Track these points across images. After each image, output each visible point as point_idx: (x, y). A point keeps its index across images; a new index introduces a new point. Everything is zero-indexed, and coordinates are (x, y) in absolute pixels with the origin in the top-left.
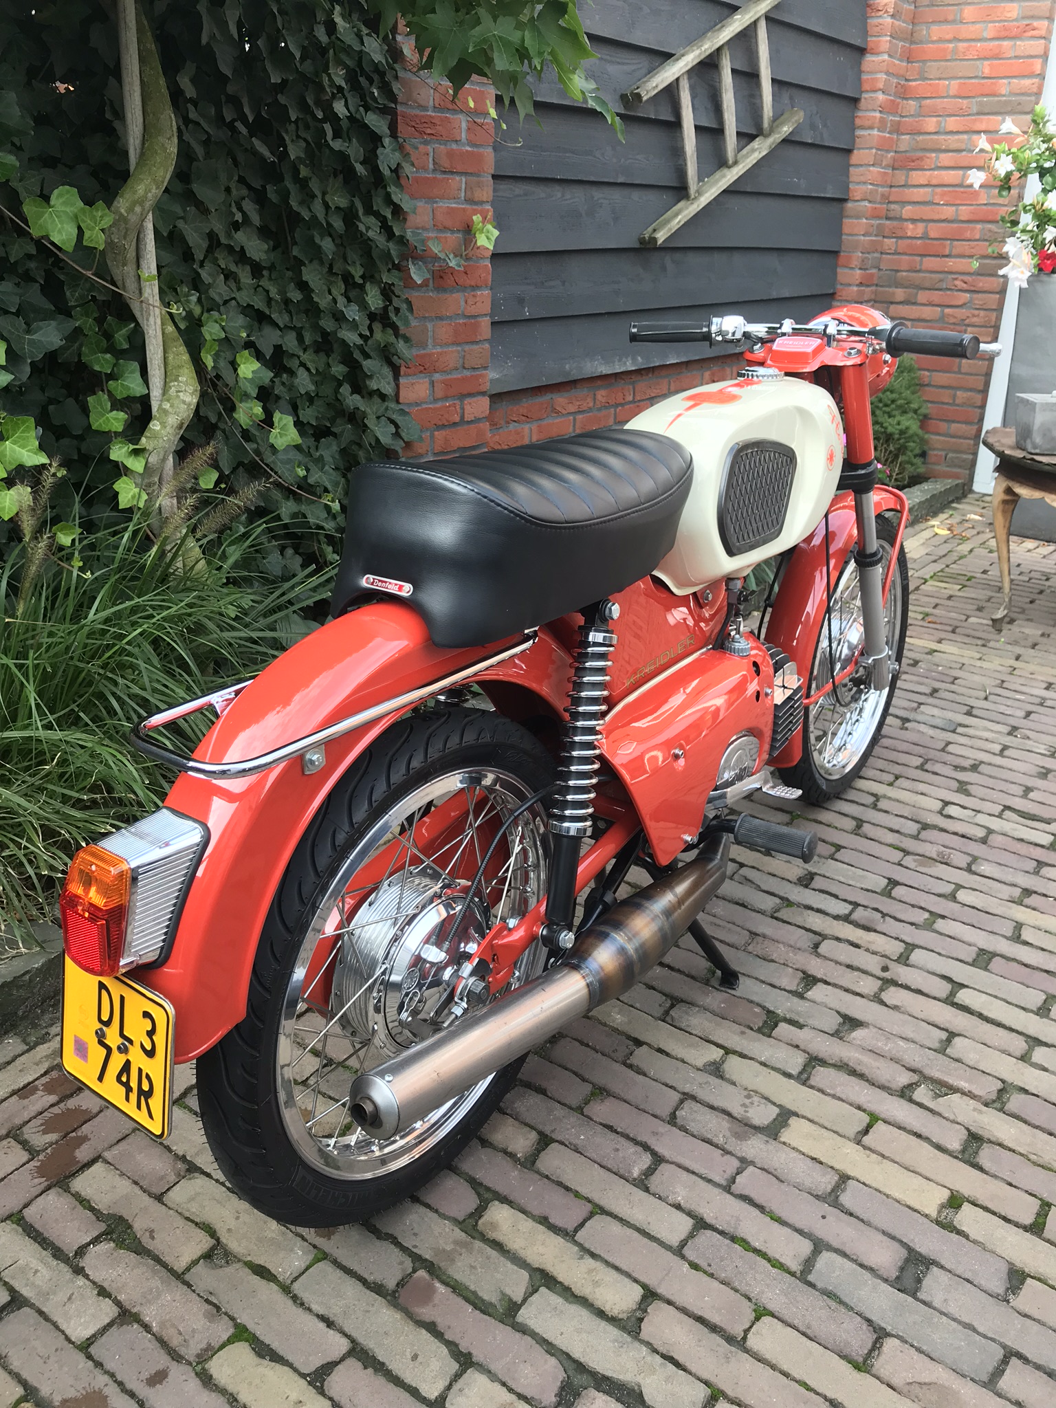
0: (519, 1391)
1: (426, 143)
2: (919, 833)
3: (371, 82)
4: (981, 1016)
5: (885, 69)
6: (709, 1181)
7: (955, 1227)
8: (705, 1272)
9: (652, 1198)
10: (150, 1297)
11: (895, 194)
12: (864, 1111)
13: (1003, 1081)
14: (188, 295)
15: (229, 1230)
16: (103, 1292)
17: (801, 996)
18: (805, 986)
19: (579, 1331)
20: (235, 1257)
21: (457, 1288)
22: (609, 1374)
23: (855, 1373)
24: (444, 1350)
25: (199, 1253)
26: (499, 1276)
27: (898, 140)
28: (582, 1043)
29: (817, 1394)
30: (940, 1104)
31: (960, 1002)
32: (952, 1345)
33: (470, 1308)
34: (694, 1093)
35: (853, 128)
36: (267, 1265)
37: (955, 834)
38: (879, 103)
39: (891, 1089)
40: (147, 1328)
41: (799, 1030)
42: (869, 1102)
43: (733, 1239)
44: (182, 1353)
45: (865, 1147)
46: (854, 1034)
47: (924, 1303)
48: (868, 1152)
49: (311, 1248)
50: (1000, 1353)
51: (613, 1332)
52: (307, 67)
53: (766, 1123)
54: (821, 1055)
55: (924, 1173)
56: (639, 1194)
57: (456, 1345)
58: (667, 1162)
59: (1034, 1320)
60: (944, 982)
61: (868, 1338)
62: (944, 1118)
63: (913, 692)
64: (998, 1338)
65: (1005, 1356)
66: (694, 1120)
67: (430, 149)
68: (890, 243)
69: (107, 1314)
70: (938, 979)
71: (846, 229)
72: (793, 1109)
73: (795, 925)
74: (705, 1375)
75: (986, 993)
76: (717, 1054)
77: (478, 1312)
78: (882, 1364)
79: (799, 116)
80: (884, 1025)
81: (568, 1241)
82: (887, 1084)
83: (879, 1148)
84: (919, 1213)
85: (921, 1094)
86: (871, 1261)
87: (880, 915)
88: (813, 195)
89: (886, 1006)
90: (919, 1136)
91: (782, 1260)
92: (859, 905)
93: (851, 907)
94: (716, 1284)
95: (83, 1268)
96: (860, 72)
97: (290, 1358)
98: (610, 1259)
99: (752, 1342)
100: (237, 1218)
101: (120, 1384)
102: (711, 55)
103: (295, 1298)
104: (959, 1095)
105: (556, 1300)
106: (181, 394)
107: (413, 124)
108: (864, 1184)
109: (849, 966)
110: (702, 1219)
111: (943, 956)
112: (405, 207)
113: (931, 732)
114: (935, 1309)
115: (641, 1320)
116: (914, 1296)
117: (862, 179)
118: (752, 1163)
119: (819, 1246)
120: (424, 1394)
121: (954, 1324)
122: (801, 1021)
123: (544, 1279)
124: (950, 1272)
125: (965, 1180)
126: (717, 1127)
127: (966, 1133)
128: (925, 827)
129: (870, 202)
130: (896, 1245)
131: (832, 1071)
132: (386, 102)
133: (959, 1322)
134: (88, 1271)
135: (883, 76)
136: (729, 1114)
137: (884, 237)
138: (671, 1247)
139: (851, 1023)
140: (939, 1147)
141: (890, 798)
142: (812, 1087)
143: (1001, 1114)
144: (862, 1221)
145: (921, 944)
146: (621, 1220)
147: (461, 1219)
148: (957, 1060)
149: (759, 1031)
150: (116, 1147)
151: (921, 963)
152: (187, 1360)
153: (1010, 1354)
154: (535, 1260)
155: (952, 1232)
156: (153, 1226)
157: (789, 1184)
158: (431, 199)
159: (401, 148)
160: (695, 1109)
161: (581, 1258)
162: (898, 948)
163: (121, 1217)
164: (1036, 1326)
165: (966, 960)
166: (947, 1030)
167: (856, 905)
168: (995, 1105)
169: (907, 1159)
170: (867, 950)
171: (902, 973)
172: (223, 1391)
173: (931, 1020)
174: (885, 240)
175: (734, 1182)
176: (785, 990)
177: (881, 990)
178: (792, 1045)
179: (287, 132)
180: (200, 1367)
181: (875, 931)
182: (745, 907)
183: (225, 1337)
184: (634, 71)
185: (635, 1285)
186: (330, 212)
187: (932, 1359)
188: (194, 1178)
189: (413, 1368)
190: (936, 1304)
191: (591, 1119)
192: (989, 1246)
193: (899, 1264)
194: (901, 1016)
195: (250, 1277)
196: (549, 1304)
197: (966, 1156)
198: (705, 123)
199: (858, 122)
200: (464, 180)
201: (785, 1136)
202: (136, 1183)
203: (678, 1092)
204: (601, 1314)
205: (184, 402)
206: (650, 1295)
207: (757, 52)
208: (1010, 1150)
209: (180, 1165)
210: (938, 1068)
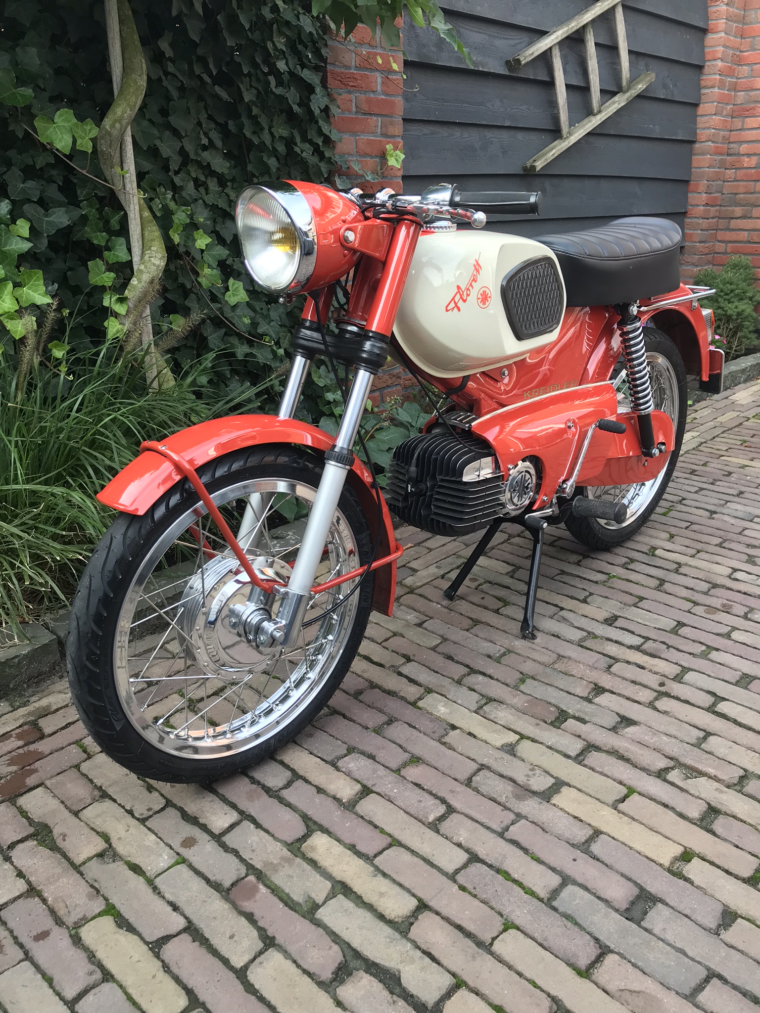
0: (305, 967)
1: (349, 92)
2: (709, 590)
3: (306, 47)
4: (735, 722)
5: (722, 44)
6: (488, 828)
7: (684, 875)
8: (470, 893)
9: (440, 837)
10: (52, 880)
11: (734, 136)
12: (625, 785)
13: (745, 770)
14: (164, 194)
15: (120, 839)
16: (20, 874)
17: (590, 701)
18: (595, 695)
19: (361, 928)
20: (120, 857)
21: (275, 891)
22: (377, 961)
23: (578, 979)
24: (255, 933)
25: (94, 853)
26: (308, 884)
27: (735, 96)
28: (410, 725)
29: (543, 991)
30: (690, 784)
31: (720, 711)
32: (663, 963)
33: (281, 905)
34: (489, 765)
35: (699, 88)
36: (141, 865)
37: (739, 592)
38: (719, 68)
39: (650, 771)
40: (44, 901)
41: (583, 725)
42: (629, 779)
43: (498, 871)
44: (64, 920)
45: (619, 812)
46: (627, 730)
47: (646, 930)
48: (621, 815)
49: (175, 854)
50: (704, 974)
51: (387, 930)
52: (256, 36)
53: (542, 789)
54: (597, 744)
55: (664, 833)
56: (431, 834)
57: (265, 930)
58: (458, 812)
59: (739, 950)
60: (709, 696)
61: (593, 951)
62: (690, 794)
63: (724, 493)
64: (704, 962)
65: (708, 977)
66: (484, 784)
67: (353, 97)
68: (730, 173)
69: (19, 889)
70: (704, 694)
71: (694, 164)
72: (567, 780)
73: (596, 651)
74: (453, 969)
75: (743, 706)
76: (514, 738)
77: (287, 908)
78: (602, 973)
79: (651, 77)
80: (653, 725)
81: (367, 863)
82: (647, 767)
83: (631, 814)
84: (655, 862)
85: (674, 776)
86: (608, 894)
87: (666, 646)
88: (666, 137)
89: (658, 711)
90: (666, 806)
91: (534, 889)
92: (650, 639)
93: (643, 640)
94: (476, 902)
95: (11, 857)
96: (703, 47)
97: (140, 929)
98: (397, 879)
99: (497, 947)
100: (127, 831)
101: (15, 938)
102: (577, 31)
103: (155, 889)
104: (706, 778)
105: (349, 904)
106: (152, 259)
107: (339, 78)
108: (613, 838)
109: (633, 682)
110: (476, 855)
111: (712, 677)
112: (333, 138)
113: (733, 521)
114: (654, 935)
115: (412, 924)
116: (639, 924)
117: (707, 125)
118: (526, 818)
119: (566, 880)
120: (232, 964)
121: (668, 948)
122: (587, 718)
123: (342, 889)
124: (672, 908)
125: (699, 840)
126: (502, 789)
127: (707, 806)
128: (715, 586)
129: (713, 142)
130: (630, 884)
131: (604, 755)
132: (317, 62)
133: (673, 947)
134: (13, 859)
135: (721, 49)
136: (514, 781)
137: (726, 169)
138: (448, 874)
139: (626, 721)
140: (681, 816)
141: (690, 566)
142: (585, 766)
143: (740, 795)
144: (606, 865)
145: (695, 668)
146: (413, 852)
147: (289, 842)
148: (710, 753)
149: (552, 724)
150: (55, 778)
151: (692, 682)
152: (67, 926)
153: (712, 975)
154: (338, 874)
155: (681, 879)
156: (66, 831)
157: (551, 834)
158: (354, 133)
159: (329, 95)
160: (489, 776)
161: (375, 876)
162: (675, 670)
163: (46, 824)
164: (738, 955)
165: (731, 681)
166: (705, 731)
167: (647, 639)
168: (736, 788)
169: (652, 823)
170: (650, 671)
171: (676, 688)
172: (86, 949)
173: (692, 722)
174: (727, 171)
175: (507, 830)
176: (578, 696)
177: (656, 699)
178: (575, 735)
179: (242, 82)
180: (74, 931)
181: (660, 658)
182: (559, 637)
183: (97, 911)
184: (517, 44)
185: (413, 898)
186: (275, 140)
187: (644, 973)
188: (104, 801)
189: (229, 944)
190: (656, 931)
191: (406, 779)
192: (710, 891)
193: (631, 899)
194: (668, 719)
195: (126, 872)
196: (342, 907)
197: (704, 824)
198: (575, 82)
199: (703, 83)
200: (380, 120)
201: (556, 800)
202: (62, 802)
203: (477, 763)
204: (381, 917)
205: (154, 264)
206: (423, 906)
207: (616, 30)
208: (742, 821)
209: (96, 793)
210: (692, 758)
